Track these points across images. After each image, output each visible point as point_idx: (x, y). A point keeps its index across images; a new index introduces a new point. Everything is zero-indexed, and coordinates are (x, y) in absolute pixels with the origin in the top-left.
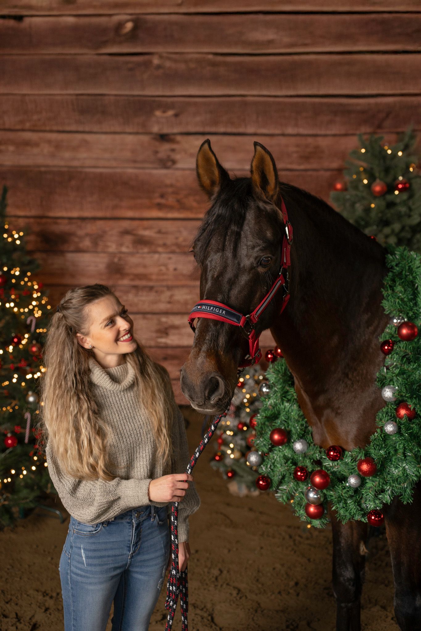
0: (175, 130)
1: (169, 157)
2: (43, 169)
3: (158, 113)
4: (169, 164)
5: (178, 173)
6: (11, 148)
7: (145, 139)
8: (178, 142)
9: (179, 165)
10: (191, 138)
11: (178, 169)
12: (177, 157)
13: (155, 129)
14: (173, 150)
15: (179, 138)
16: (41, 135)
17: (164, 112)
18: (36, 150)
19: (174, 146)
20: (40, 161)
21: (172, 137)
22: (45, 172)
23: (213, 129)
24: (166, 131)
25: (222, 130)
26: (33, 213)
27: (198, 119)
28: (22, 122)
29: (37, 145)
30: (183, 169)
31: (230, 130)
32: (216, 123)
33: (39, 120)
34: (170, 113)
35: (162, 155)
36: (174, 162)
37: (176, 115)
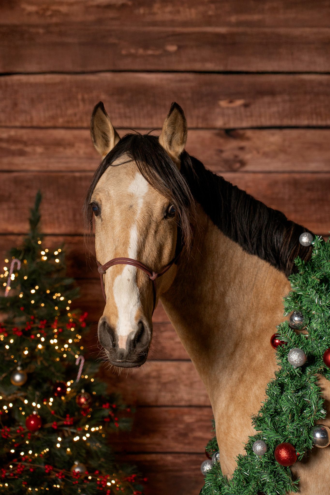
0: (245, 124)
1: (236, 156)
2: (77, 174)
3: (223, 103)
4: (238, 165)
5: (248, 177)
6: (39, 150)
7: (207, 135)
8: (248, 139)
9: (249, 168)
10: (265, 133)
11: (247, 172)
12: (247, 157)
13: (219, 123)
14: (242, 148)
15: (249, 133)
16: (77, 132)
17: (231, 102)
18: (69, 152)
19: (243, 144)
20: (75, 164)
21: (241, 132)
22: (81, 178)
23: (294, 122)
24: (232, 125)
25: (305, 122)
26: (63, 229)
27: (274, 109)
28: (53, 118)
29: (71, 145)
30: (254, 172)
31: (314, 123)
32: (297, 114)
33: (75, 115)
34: (239, 102)
35: (227, 155)
36: (243, 163)
37: (246, 106)
